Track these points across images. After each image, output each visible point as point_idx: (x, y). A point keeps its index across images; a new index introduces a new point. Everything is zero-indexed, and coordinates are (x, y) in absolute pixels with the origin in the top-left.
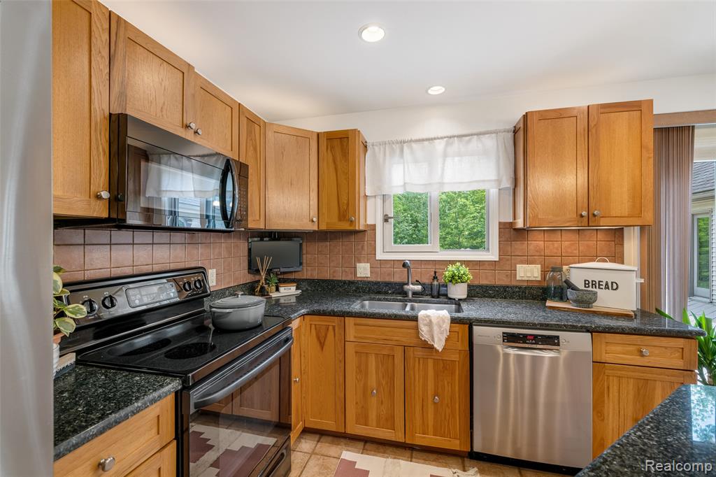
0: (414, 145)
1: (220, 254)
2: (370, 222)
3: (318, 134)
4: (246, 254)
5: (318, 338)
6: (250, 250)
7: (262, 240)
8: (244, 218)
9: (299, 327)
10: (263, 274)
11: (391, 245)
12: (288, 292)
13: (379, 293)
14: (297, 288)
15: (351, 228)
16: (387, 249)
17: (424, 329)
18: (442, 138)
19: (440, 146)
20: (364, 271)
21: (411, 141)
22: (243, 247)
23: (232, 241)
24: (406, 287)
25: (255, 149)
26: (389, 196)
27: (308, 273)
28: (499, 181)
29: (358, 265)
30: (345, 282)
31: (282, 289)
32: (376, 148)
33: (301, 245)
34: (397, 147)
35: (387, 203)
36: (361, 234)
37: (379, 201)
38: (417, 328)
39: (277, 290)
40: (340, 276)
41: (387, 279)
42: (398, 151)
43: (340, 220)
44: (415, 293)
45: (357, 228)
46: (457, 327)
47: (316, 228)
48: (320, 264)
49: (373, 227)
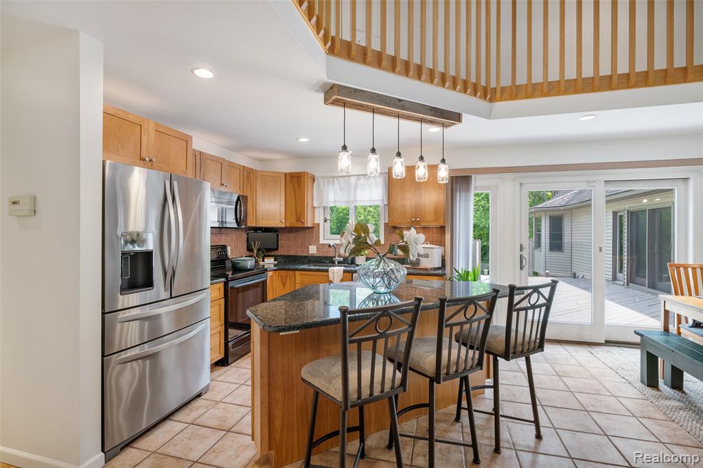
0: (340, 179)
1: (232, 239)
2: (316, 222)
3: (285, 174)
4: (246, 239)
5: (282, 281)
6: (248, 238)
7: (256, 232)
8: (245, 221)
9: (272, 276)
10: (255, 252)
11: (329, 235)
12: (269, 262)
13: (321, 263)
14: (275, 260)
15: (302, 226)
16: (327, 238)
17: (331, 275)
18: (354, 176)
19: (353, 180)
20: (313, 250)
21: (338, 177)
22: (244, 236)
23: (238, 232)
24: (334, 259)
25: (251, 186)
26: (327, 207)
27: (282, 251)
28: (383, 200)
29: (310, 247)
30: (302, 257)
31: (266, 260)
32: (320, 180)
33: (278, 235)
34: (331, 180)
35: (326, 211)
36: (310, 229)
37: (322, 210)
38: (328, 276)
39: (263, 261)
40: (300, 254)
41: (326, 255)
42: (331, 182)
43: (297, 221)
44: (339, 262)
45: (306, 226)
46: (346, 274)
47: (284, 226)
48: (288, 246)
49: (318, 225)
